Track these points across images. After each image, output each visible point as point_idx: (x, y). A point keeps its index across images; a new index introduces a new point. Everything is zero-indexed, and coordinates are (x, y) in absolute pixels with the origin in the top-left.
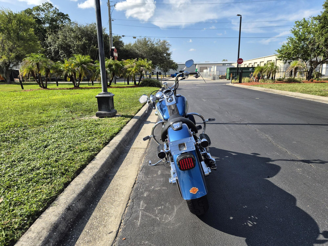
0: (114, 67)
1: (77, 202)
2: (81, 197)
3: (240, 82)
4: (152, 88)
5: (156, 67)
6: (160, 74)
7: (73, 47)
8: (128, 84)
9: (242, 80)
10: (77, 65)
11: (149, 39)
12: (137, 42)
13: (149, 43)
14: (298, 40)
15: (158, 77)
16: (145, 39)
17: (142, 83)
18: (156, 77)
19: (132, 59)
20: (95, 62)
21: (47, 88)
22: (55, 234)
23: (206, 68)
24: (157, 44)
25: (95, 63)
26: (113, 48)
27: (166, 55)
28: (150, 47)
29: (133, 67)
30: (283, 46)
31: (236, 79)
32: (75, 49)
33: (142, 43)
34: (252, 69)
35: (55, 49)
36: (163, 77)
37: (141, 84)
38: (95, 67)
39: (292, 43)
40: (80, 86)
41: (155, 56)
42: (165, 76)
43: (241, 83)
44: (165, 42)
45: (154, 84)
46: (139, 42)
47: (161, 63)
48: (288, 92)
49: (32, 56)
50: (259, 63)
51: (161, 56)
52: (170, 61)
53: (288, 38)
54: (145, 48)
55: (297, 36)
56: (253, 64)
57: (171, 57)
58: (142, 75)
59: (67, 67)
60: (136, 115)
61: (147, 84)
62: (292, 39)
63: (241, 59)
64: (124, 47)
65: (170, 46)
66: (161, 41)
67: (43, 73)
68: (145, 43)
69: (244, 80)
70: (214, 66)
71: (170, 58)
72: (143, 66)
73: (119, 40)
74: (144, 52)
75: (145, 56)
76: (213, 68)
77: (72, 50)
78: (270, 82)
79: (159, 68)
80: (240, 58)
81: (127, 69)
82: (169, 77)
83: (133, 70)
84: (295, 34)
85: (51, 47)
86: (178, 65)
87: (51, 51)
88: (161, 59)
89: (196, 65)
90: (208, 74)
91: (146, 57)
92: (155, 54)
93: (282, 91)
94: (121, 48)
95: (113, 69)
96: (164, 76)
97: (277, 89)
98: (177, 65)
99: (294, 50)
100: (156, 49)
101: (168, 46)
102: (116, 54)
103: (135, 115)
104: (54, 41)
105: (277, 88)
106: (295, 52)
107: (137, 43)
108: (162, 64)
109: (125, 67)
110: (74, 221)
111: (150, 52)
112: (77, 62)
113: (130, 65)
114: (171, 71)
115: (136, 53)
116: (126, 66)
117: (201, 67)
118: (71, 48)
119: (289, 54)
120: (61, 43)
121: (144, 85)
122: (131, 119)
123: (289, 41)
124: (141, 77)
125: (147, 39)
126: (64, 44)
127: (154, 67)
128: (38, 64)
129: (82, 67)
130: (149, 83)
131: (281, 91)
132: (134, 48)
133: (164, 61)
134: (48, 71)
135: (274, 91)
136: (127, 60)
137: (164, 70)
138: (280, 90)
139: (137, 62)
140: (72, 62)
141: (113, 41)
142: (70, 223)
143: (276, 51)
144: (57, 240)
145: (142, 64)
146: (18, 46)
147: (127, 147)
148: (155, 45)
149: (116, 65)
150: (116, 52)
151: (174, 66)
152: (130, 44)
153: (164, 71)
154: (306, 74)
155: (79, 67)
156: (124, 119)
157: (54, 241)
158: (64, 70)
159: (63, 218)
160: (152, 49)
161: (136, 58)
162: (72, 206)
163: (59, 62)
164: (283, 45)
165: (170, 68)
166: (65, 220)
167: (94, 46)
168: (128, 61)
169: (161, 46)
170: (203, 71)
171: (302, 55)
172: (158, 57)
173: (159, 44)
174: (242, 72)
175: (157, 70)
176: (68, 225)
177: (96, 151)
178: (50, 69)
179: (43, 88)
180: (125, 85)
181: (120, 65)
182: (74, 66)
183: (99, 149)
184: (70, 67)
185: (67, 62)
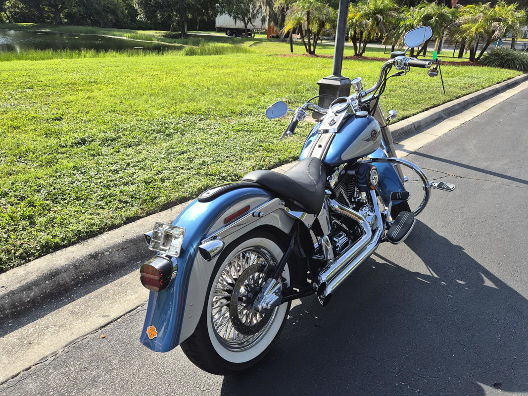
0: (434, 20)
1: (117, 250)
2: (129, 245)
8: (460, 56)
10: (367, 16)
17: (486, 58)
19: (481, 3)
20: (402, 10)
21: (316, 53)
22: (47, 282)
25: (402, 12)
29: (475, 21)
37: (483, 59)
38: (399, 20)
40: (365, 54)
45: (514, 62)
61: (495, 60)
67: (315, 28)
72: (499, 20)
81: (461, 24)
83: (474, 29)
109: (457, 21)
110: (94, 275)
112: (368, 11)
113: (471, 17)
116: (462, 19)
121: (488, 63)
128: (308, 13)
129: (376, 19)
130: (502, 58)
134: (322, 25)
136: (469, 6)
139: (489, 11)
140: (362, 9)
142: (83, 276)
144: (46, 292)
145: (498, 16)
149: (441, 16)
155: (369, 19)
157: (39, 291)
159: (74, 265)
162: (103, 253)
166: (77, 269)
168: (469, 8)
176: (78, 277)
177: (228, 181)
178: (326, 21)
179: (308, 54)
180: (453, 57)
181: (448, 17)
182: (361, 17)
183: (238, 178)
184: (354, 20)
185: (353, 10)
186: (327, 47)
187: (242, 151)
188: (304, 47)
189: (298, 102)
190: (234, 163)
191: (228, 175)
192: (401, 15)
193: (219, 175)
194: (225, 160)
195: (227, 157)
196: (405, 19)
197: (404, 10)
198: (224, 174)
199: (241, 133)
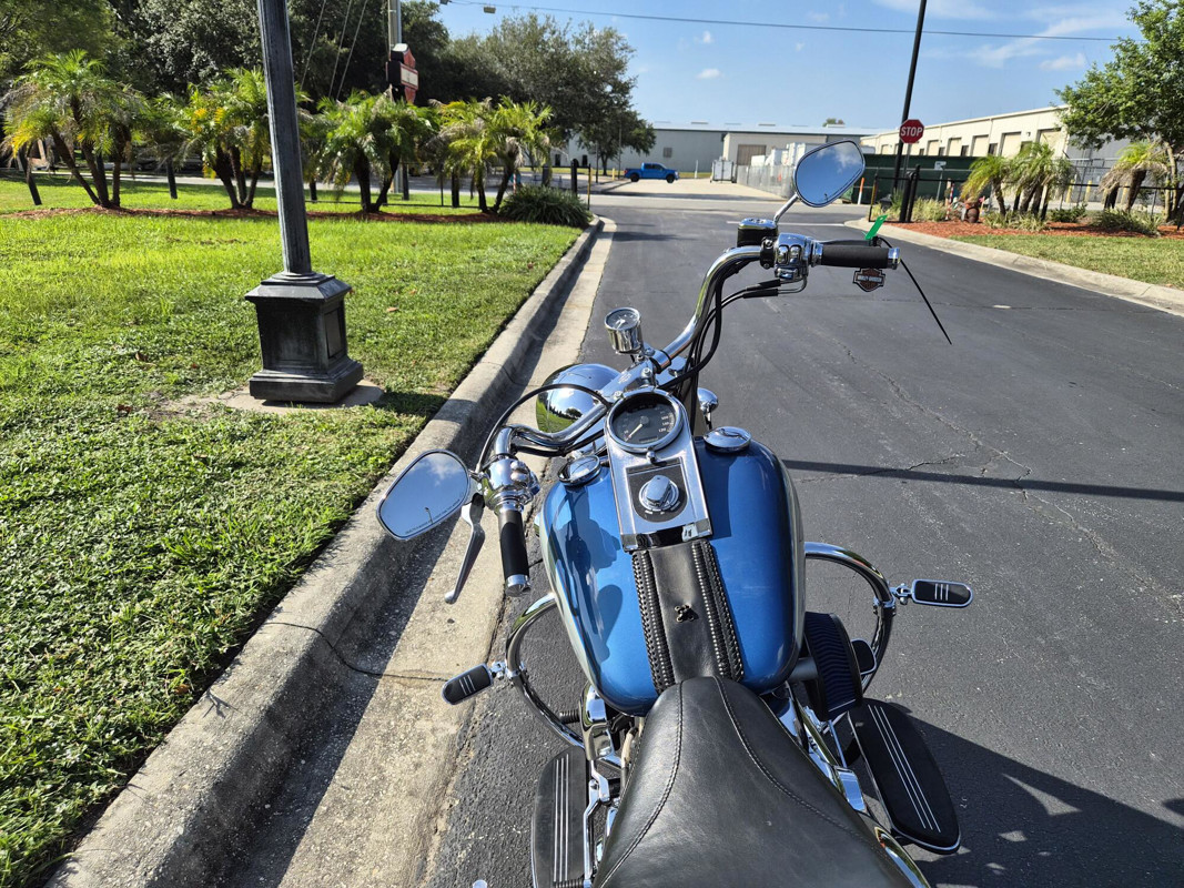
0: (395, 129)
3: (905, 218)
4: (549, 227)
5: (570, 137)
6: (585, 163)
7: (245, 38)
8: (456, 203)
9: (915, 211)
10: (242, 115)
11: (548, 18)
12: (500, 29)
13: (546, 36)
14: (1156, 52)
15: (574, 175)
16: (534, 19)
17: (510, 206)
18: (569, 177)
19: (474, 100)
20: (319, 108)
21: (122, 205)
23: (763, 151)
24: (578, 42)
25: (321, 112)
26: (401, 47)
27: (613, 92)
28: (552, 54)
29: (474, 135)
30: (1094, 78)
31: (886, 205)
32: (254, 47)
33: (522, 35)
34: (944, 163)
35: (177, 42)
36: (597, 175)
37: (505, 207)
38: (319, 127)
39: (1132, 65)
40: (256, 202)
41: (569, 91)
42: (605, 174)
43: (909, 221)
44: (611, 36)
45: (560, 211)
46: (509, 29)
47: (592, 122)
48: (1126, 280)
49: (53, 69)
50: (967, 141)
51: (593, 94)
52: (629, 114)
53: (1117, 43)
54: (531, 55)
55: (1157, 38)
56: (945, 144)
57: (630, 97)
58: (510, 171)
59: (199, 122)
60: (456, 395)
61: (528, 210)
62: (1130, 50)
63: (917, 124)
64: (451, 48)
65: (629, 55)
66: (596, 33)
67: (104, 142)
68: (532, 37)
69: (921, 210)
70: (797, 144)
71: (626, 103)
72: (515, 134)
73: (431, 19)
74: (527, 72)
75: (529, 88)
76: (792, 151)
77: (241, 52)
78: (1029, 227)
79: (581, 141)
80: (910, 118)
81: (449, 140)
82: (619, 176)
83: (476, 148)
84: (1149, 29)
85: (159, 33)
86: (656, 134)
87: (162, 52)
88: (592, 107)
89: (724, 136)
90: (772, 175)
91: (533, 96)
92: (567, 84)
93: (1101, 276)
94: (436, 53)
95: (391, 140)
96: (601, 172)
97: (1072, 265)
98: (650, 132)
99: (1135, 95)
100: (575, 61)
101: (624, 53)
102: (409, 77)
103: (451, 391)
104: (170, 10)
105: (1074, 261)
106: (1138, 103)
107: (499, 35)
108: (594, 126)
109: (441, 133)
111: (549, 74)
112: (240, 105)
113: (463, 126)
114: (629, 156)
115: (493, 76)
116: (450, 128)
117: (742, 142)
118: (239, 44)
119: (1111, 111)
120: (200, 18)
121: (517, 215)
122: (427, 421)
123: (1122, 56)
124: (507, 177)
125: (541, 22)
126: (209, 25)
127: (561, 137)
128: (75, 104)
130: (539, 205)
131: (1094, 274)
132: (489, 56)
133: (604, 115)
134: (121, 133)
135: (1060, 271)
136: (453, 104)
137: (600, 148)
138: (1088, 267)
139: (493, 115)
140: (223, 99)
141: (405, 20)
143: (1058, 92)
145: (511, 125)
146: (23, 22)
147: (362, 664)
148: (572, 48)
149: (406, 121)
150: (410, 69)
151: (642, 138)
152: (472, 40)
153: (602, 154)
154: (1171, 199)
155: (248, 124)
156: (384, 426)
158: (190, 136)
160: (558, 62)
161: (489, 99)
163: (168, 96)
164: (1092, 70)
165: (627, 142)
167: (331, 38)
168: (455, 107)
169: (597, 51)
170: (748, 163)
171: (1162, 120)
172: (581, 97)
173: (587, 41)
174: (917, 177)
175: (574, 149)
177: (102, 780)
178: (131, 126)
179: (101, 208)
180: (443, 206)
181: (423, 124)
182: (227, 118)
183: (141, 740)
184: (212, 124)
185: (201, 99)
186: (138, 188)
187: (89, 595)
188: (81, 190)
189: (171, 353)
190: (83, 667)
191: (93, 746)
192: (322, 118)
193: (49, 767)
194: (35, 668)
195: (39, 648)
196: (334, 127)
197: (324, 108)
198: (72, 756)
199: (41, 515)
